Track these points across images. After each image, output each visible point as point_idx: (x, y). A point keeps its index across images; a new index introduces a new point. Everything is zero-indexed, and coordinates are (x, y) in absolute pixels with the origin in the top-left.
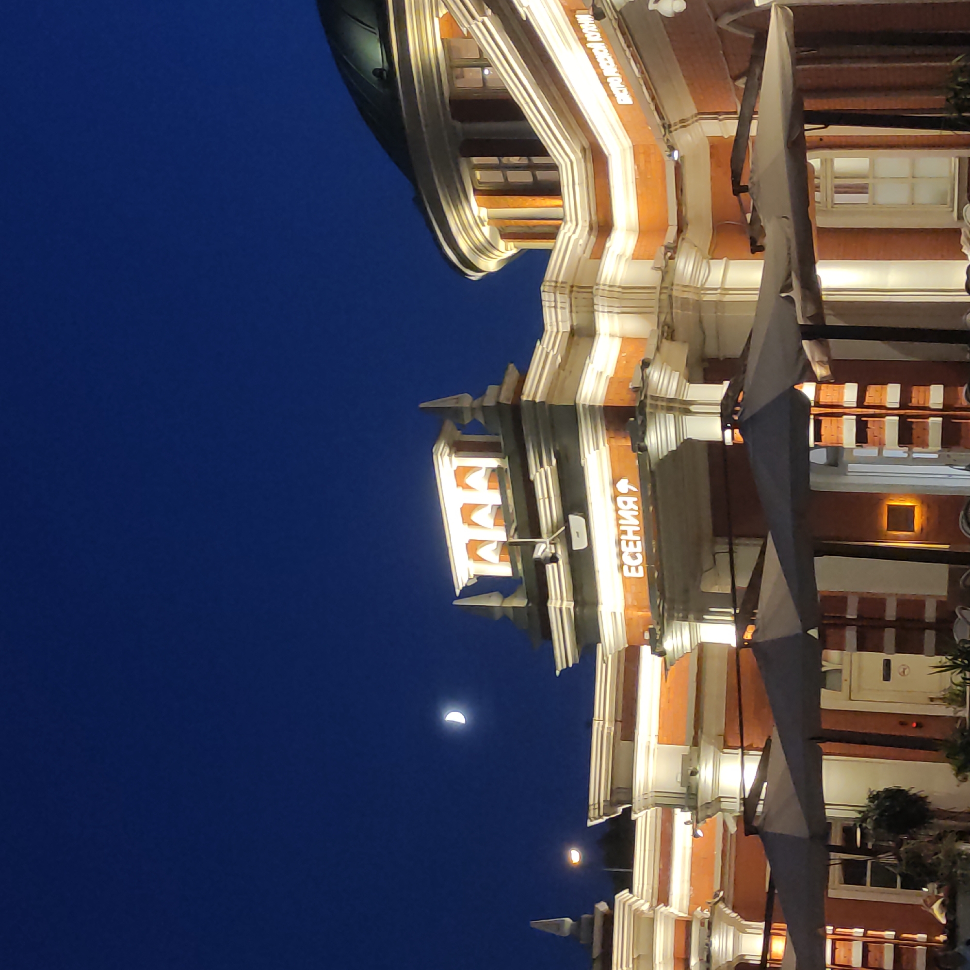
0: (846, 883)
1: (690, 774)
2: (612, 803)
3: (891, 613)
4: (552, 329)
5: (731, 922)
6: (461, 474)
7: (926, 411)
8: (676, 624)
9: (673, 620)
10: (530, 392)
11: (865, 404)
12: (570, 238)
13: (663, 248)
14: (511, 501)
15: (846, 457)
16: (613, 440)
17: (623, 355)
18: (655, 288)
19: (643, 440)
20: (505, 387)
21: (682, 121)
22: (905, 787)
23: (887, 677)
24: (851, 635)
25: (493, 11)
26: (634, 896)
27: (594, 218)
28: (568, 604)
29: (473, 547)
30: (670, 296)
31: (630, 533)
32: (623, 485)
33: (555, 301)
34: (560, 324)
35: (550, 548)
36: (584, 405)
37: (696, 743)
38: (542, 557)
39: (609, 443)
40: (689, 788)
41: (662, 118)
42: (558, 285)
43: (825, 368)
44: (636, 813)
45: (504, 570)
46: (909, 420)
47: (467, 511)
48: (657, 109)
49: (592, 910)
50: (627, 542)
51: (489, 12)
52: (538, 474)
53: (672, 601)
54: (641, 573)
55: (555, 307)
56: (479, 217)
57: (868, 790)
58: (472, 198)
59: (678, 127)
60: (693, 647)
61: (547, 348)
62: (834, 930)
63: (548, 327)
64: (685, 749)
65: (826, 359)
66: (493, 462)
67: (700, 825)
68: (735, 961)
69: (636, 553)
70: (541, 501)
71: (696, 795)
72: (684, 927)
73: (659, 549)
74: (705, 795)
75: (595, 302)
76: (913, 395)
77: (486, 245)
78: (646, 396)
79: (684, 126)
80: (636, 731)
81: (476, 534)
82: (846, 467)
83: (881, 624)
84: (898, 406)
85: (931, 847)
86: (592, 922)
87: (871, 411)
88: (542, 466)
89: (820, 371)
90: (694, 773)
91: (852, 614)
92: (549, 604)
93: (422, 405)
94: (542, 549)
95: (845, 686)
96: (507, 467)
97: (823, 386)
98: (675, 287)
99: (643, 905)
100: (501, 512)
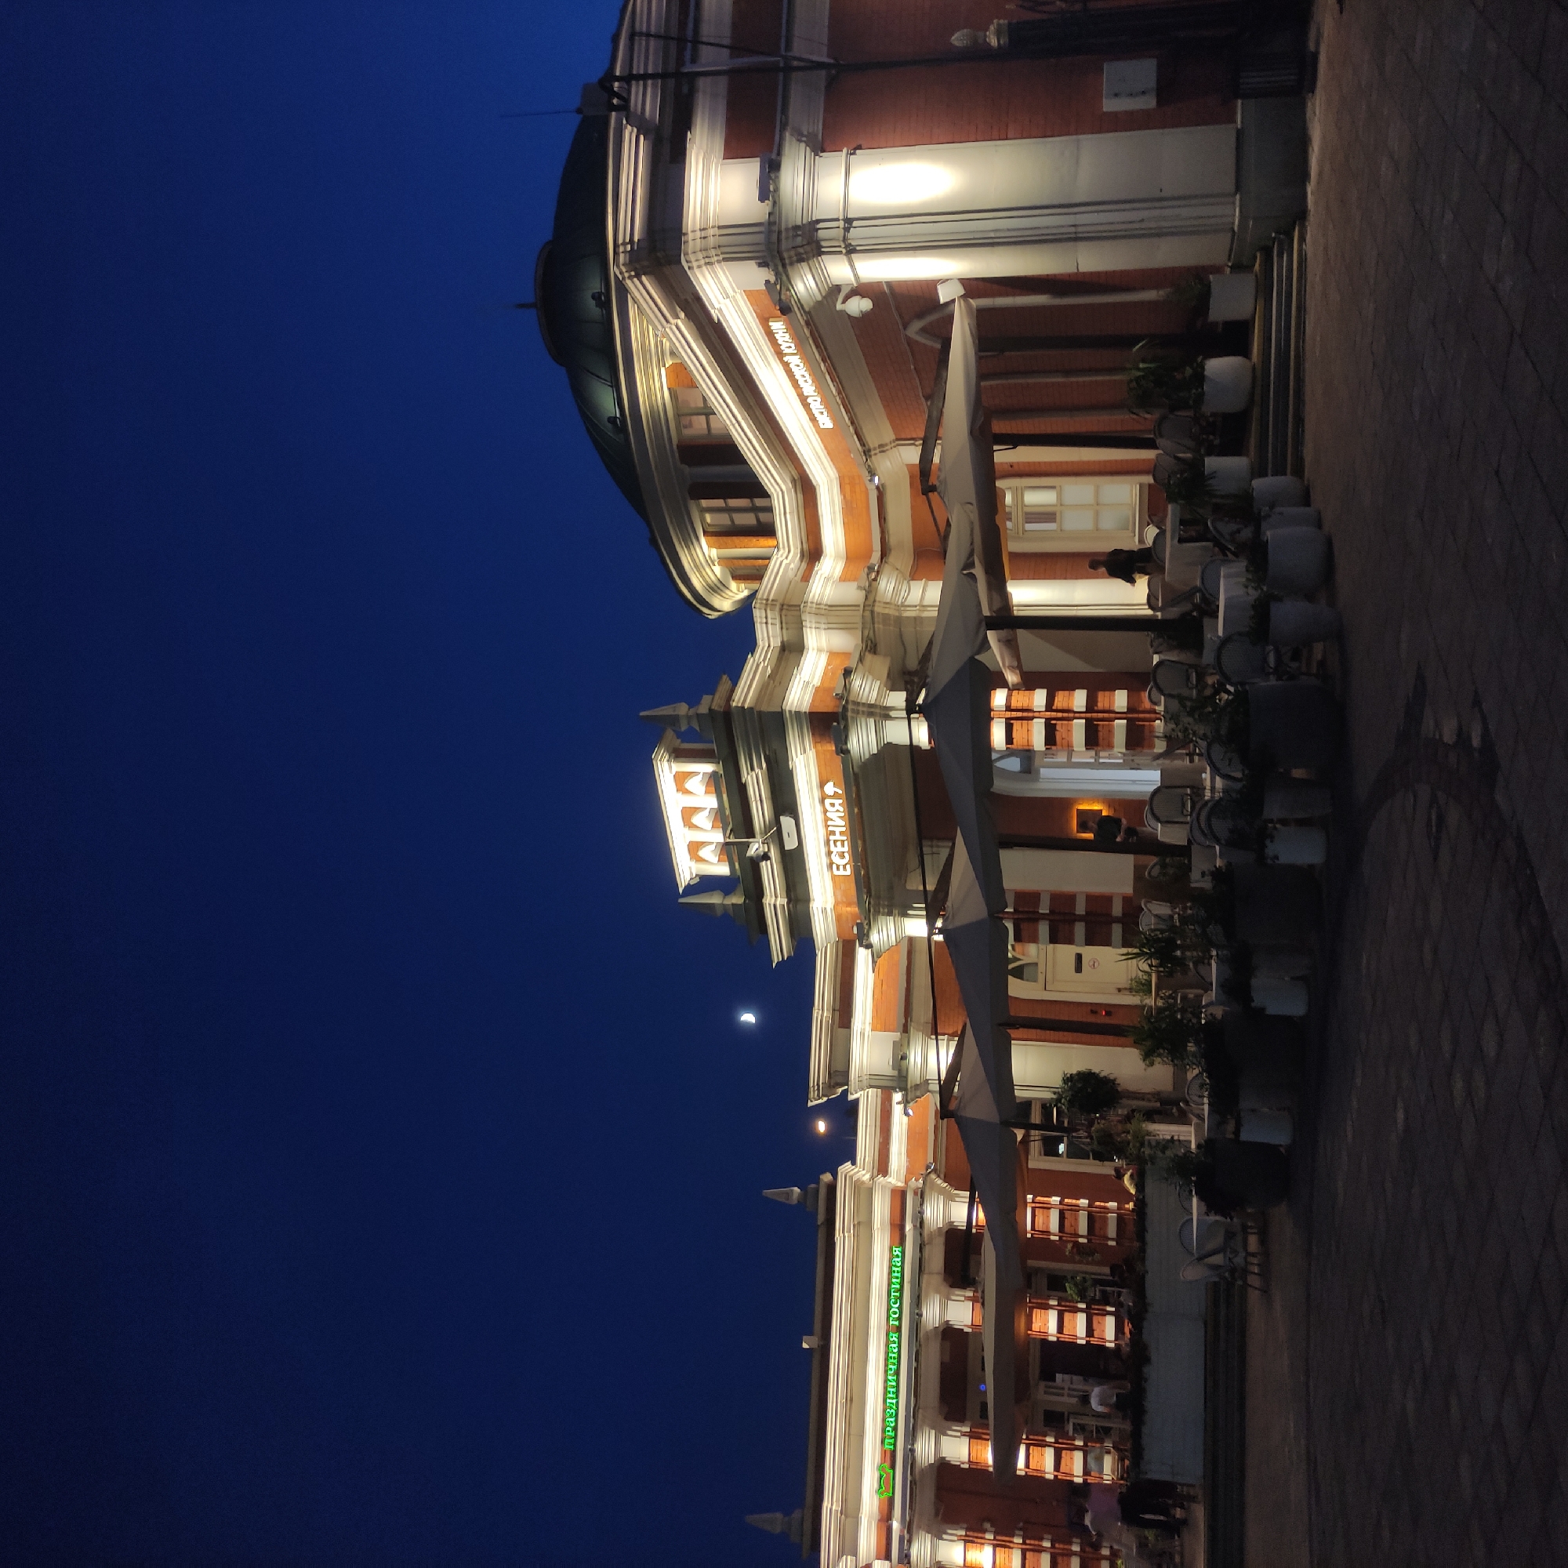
0: (1045, 1155)
1: (900, 1058)
2: (831, 1085)
3: (1080, 909)
4: (764, 643)
5: (941, 1191)
6: (680, 779)
7: (1112, 714)
8: (882, 919)
9: (879, 914)
10: (740, 699)
11: (1054, 708)
12: (782, 562)
13: (866, 570)
14: (726, 805)
15: (1037, 762)
16: (819, 745)
17: (829, 668)
18: (858, 606)
19: (846, 743)
20: (717, 696)
21: (881, 446)
22: (1096, 1070)
23: (1079, 968)
24: (1043, 929)
25: (686, 315)
26: (856, 1167)
27: (805, 546)
28: (782, 901)
29: (694, 848)
30: (872, 612)
31: (837, 833)
32: (830, 788)
33: (766, 618)
34: (771, 639)
35: (763, 847)
36: (790, 712)
37: (905, 1030)
38: (755, 856)
39: (815, 747)
40: (900, 1071)
41: (863, 444)
42: (769, 602)
43: (1016, 674)
44: (851, 1094)
45: (723, 870)
46: (1095, 723)
47: (688, 814)
48: (857, 433)
49: (817, 1181)
50: (835, 842)
51: (682, 315)
52: (749, 777)
53: (878, 897)
54: (848, 872)
55: (766, 623)
56: (710, 557)
57: (1062, 1073)
58: (703, 540)
59: (878, 451)
60: (898, 941)
61: (759, 659)
62: (1033, 1199)
63: (760, 642)
64: (896, 1036)
65: (1015, 664)
66: (708, 768)
67: (911, 1104)
68: (945, 1226)
69: (844, 852)
70: (754, 803)
71: (906, 1077)
72: (900, 1196)
73: (864, 849)
74: (914, 1076)
75: (803, 618)
76: (1099, 699)
77: (719, 585)
78: (847, 702)
79: (883, 452)
80: (852, 1020)
81: (697, 836)
82: (1038, 772)
83: (1073, 919)
84: (1084, 710)
85: (1120, 1127)
86: (817, 1190)
87: (1060, 715)
88: (752, 769)
89: (1012, 678)
90: (904, 1058)
91: (1044, 909)
92: (764, 901)
93: (642, 714)
94: (755, 848)
95: (1041, 978)
96: (722, 772)
97: (1015, 693)
98: (877, 604)
99: (864, 1175)
100: (719, 816)
